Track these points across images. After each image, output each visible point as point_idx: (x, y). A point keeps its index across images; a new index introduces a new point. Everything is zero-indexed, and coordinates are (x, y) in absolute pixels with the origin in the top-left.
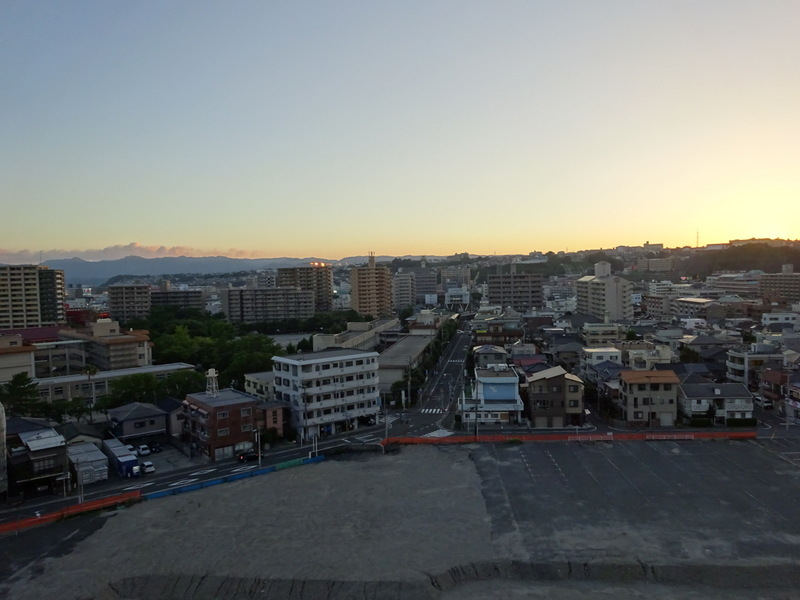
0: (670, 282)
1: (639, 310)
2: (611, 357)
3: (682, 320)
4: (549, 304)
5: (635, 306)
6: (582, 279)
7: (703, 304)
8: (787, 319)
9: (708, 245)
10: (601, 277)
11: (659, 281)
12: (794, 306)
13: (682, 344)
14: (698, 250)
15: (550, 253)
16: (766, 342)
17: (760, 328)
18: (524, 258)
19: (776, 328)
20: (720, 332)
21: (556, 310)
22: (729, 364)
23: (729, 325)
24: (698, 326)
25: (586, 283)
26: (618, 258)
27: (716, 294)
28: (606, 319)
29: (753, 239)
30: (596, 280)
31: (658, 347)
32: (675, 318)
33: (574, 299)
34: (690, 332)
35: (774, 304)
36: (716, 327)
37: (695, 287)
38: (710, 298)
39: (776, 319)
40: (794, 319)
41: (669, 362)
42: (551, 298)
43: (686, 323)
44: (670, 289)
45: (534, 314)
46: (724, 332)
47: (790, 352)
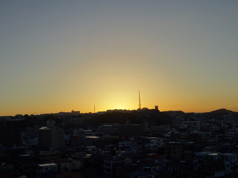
0: (82, 129)
1: (68, 143)
2: (52, 168)
3: (87, 147)
4: (24, 142)
5: (66, 141)
6: (41, 129)
7: (96, 139)
8: (128, 144)
9: (98, 112)
10: (50, 127)
11: (78, 129)
12: (130, 138)
13: (85, 158)
14: (95, 114)
15: (26, 115)
16: (119, 155)
17: (118, 149)
18: (12, 118)
19: (123, 149)
20: (101, 152)
21: (27, 145)
22: (105, 166)
23: (106, 148)
24: (93, 149)
25: (43, 130)
26: (60, 118)
27: (102, 134)
28: (51, 148)
29: (116, 110)
30: (48, 129)
31: (74, 161)
32: (83, 146)
33: (37, 139)
34: (89, 153)
35: (123, 138)
36: (100, 150)
37: (93, 131)
38: (99, 136)
39: (124, 144)
40: (130, 144)
41: (79, 168)
42: (25, 139)
43: (88, 148)
44: (82, 132)
45: (15, 147)
46: (103, 151)
47: (128, 159)
